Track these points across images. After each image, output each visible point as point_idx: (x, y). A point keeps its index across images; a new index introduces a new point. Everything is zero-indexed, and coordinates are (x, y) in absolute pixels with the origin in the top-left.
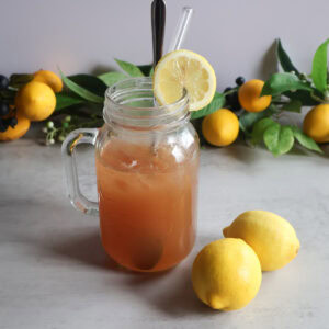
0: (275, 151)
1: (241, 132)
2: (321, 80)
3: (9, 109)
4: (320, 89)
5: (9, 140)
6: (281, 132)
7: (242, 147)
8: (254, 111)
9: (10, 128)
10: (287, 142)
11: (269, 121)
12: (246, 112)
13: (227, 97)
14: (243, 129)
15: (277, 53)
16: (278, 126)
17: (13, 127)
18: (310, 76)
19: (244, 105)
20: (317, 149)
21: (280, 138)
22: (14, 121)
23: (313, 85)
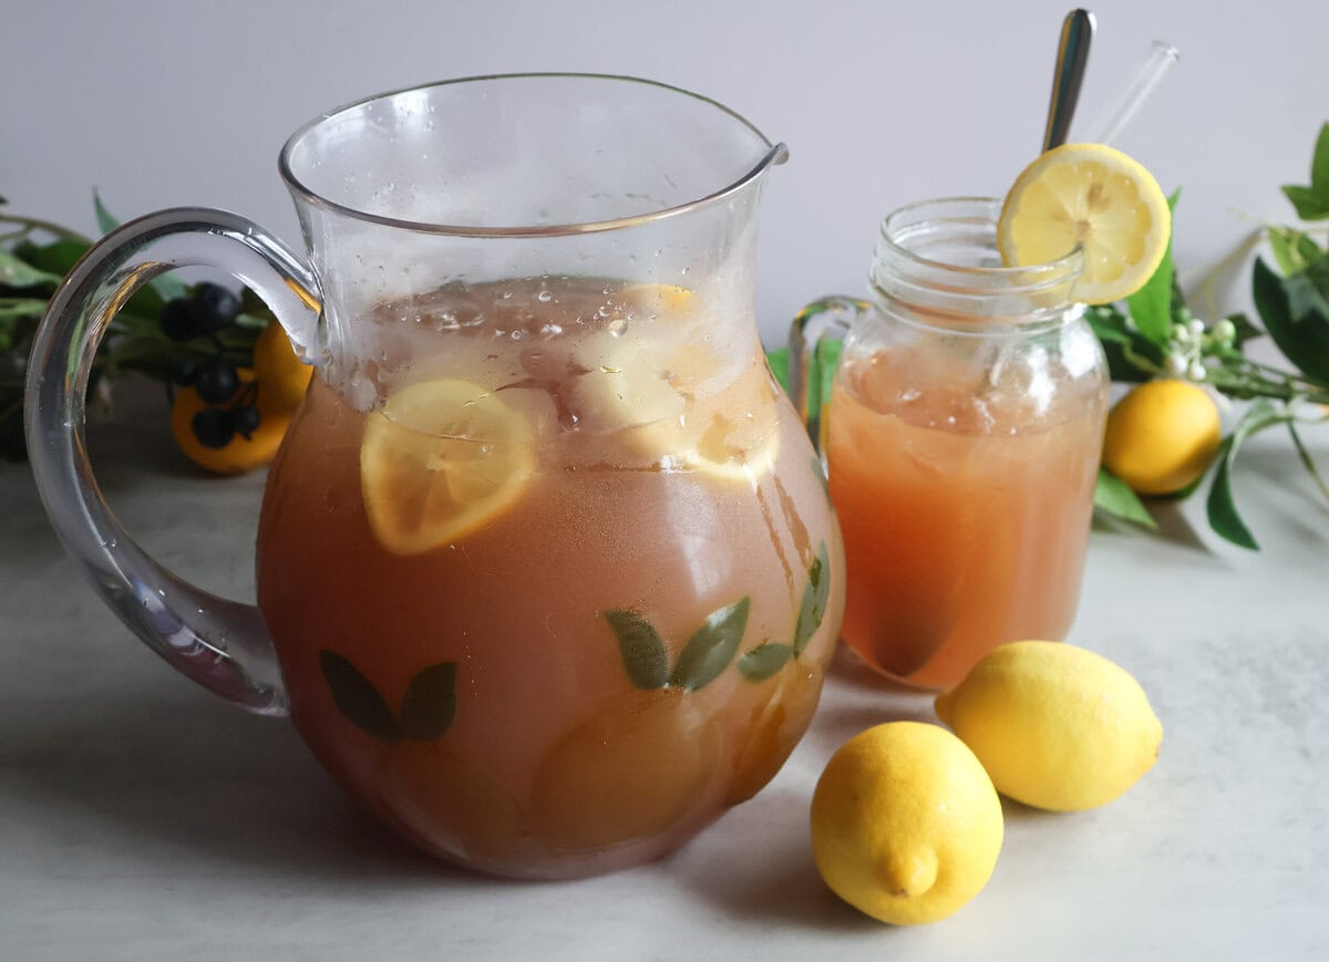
2: (1154, 310)
3: (236, 380)
4: (1150, 335)
9: (238, 440)
17: (248, 437)
20: (1139, 513)
22: (251, 417)
23: (1130, 322)
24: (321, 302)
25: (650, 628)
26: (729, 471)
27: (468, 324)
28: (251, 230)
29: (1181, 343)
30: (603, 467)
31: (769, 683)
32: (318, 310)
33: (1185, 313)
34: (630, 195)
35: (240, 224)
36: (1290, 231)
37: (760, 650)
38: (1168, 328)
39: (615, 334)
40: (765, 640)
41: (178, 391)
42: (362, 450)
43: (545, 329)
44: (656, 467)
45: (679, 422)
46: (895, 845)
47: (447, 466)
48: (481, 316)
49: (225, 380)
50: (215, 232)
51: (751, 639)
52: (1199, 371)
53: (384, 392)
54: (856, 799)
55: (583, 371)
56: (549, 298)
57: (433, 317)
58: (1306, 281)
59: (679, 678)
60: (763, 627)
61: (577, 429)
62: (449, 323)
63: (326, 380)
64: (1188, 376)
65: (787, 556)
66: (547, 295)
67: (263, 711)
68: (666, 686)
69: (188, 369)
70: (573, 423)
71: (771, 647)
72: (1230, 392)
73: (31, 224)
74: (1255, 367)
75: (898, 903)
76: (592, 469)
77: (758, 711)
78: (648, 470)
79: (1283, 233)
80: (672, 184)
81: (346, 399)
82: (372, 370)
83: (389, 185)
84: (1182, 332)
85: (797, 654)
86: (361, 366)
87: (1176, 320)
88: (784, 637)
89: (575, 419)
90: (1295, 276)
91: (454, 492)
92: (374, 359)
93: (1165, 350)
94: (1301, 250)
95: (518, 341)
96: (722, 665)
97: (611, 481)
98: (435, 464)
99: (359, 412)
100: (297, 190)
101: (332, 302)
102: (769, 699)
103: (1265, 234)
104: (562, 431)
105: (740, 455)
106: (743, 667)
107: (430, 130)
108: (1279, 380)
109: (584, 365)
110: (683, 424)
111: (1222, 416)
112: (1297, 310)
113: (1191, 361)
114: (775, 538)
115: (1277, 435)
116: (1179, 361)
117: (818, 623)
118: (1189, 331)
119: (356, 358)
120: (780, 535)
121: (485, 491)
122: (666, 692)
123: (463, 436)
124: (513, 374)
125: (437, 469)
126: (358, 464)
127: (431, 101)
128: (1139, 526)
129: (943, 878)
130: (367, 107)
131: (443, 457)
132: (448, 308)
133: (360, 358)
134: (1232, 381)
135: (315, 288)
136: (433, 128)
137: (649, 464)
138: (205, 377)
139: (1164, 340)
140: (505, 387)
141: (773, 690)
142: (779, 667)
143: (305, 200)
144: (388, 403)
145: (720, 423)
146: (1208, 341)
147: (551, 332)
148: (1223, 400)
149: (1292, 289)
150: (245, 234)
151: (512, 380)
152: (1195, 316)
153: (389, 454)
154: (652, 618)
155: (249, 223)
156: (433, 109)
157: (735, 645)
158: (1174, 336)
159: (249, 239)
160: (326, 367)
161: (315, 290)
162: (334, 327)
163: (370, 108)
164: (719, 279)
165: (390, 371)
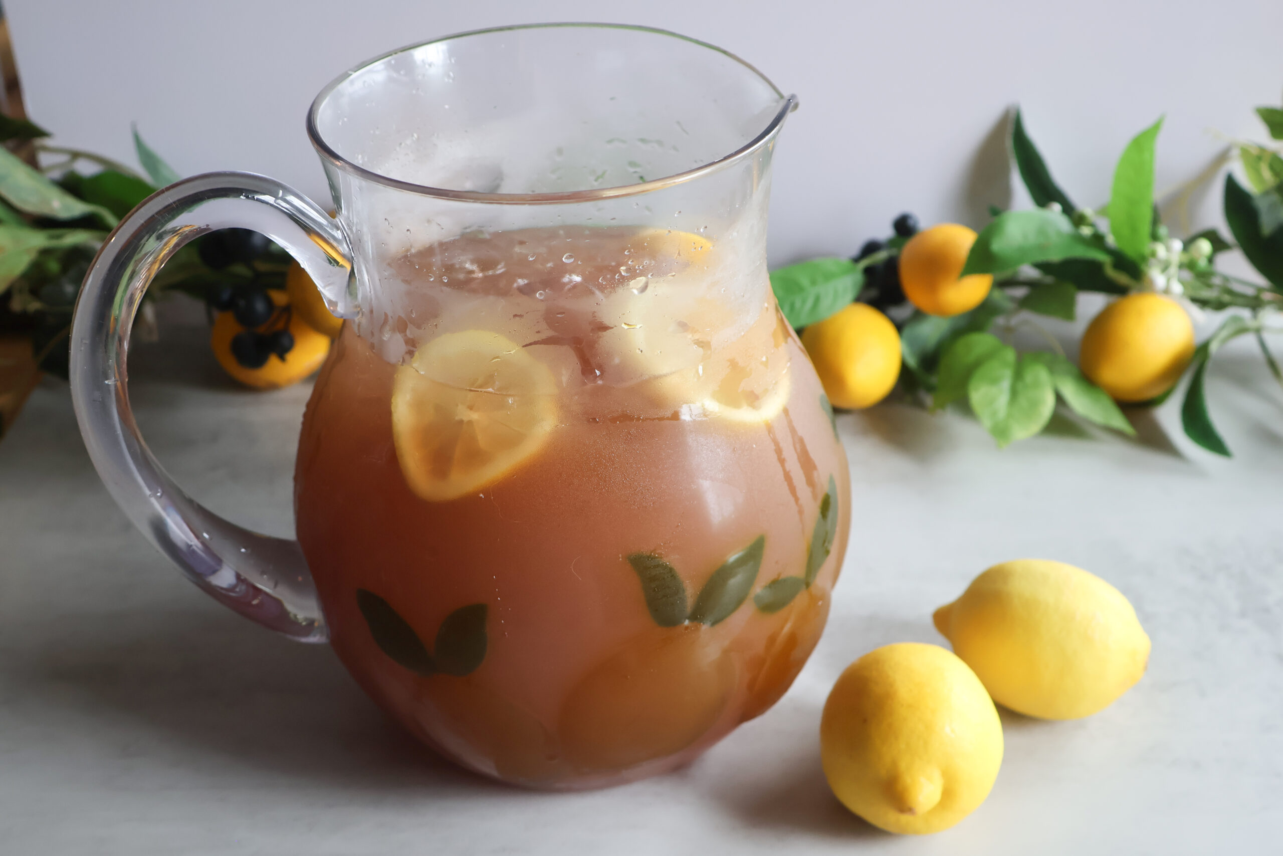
0: (1000, 432)
1: (905, 372)
2: (1134, 230)
3: (270, 303)
4: (1130, 251)
5: (273, 387)
6: (1018, 374)
7: (907, 412)
8: (941, 312)
9: (273, 362)
10: (1034, 405)
11: (982, 342)
12: (919, 315)
13: (869, 271)
14: (912, 362)
15: (1009, 143)
16: (1010, 355)
17: (282, 357)
18: (1103, 211)
19: (916, 294)
20: (1118, 421)
21: (1014, 393)
22: (285, 341)
23: (1111, 240)
24: (351, 260)
25: (671, 570)
26: (746, 416)
27: (490, 273)
28: (281, 192)
29: (1160, 261)
30: (626, 418)
31: (783, 612)
32: (349, 268)
33: (1163, 231)
34: (643, 140)
35: (271, 187)
36: (1262, 149)
37: (775, 584)
38: (1147, 246)
39: (635, 292)
40: (779, 575)
41: (217, 314)
42: (393, 400)
43: (566, 279)
44: (676, 416)
45: (698, 369)
46: (903, 765)
47: (474, 416)
48: (502, 264)
49: (260, 306)
50: (247, 197)
51: (766, 574)
52: (1177, 288)
53: (412, 347)
54: (865, 721)
55: (605, 328)
56: (572, 260)
57: (457, 266)
58: (1275, 197)
59: (698, 615)
60: (777, 562)
61: (600, 382)
62: (472, 272)
63: (357, 331)
64: (1167, 291)
65: (799, 494)
66: (571, 257)
67: (304, 640)
68: (687, 622)
69: (226, 296)
70: (596, 377)
71: (785, 581)
72: (1203, 303)
73: (76, 155)
74: (1226, 279)
75: (905, 818)
76: (614, 420)
77: (772, 640)
78: (668, 419)
79: (1255, 152)
80: (684, 131)
81: (377, 349)
82: (401, 326)
83: (413, 136)
84: (1161, 250)
85: (808, 585)
86: (390, 321)
87: (1155, 237)
88: (795, 570)
89: (598, 373)
90: (1266, 193)
91: (482, 441)
92: (403, 316)
93: (1143, 267)
94: (1272, 168)
95: (542, 301)
96: (739, 602)
97: (633, 431)
98: (464, 414)
99: (389, 363)
100: (327, 155)
101: (361, 260)
102: (782, 628)
103: (1235, 153)
104: (585, 384)
105: (753, 399)
106: (757, 599)
107: (451, 81)
108: (1250, 292)
109: (607, 322)
110: (701, 372)
111: (1196, 327)
112: (1267, 225)
113: (1168, 280)
114: (788, 477)
115: (1247, 343)
116: (1158, 278)
117: (827, 552)
118: (1168, 249)
119: (386, 315)
120: (792, 474)
121: (511, 441)
122: (687, 628)
123: (490, 390)
124: (538, 332)
125: (465, 419)
126: (389, 414)
127: (451, 53)
128: (1118, 433)
129: (948, 795)
130: (389, 61)
131: (471, 408)
132: (471, 257)
133: (390, 314)
134: (1206, 294)
135: (345, 245)
136: (453, 79)
137: (669, 414)
138: (242, 303)
139: (1144, 258)
140: (530, 344)
141: (786, 621)
142: (792, 596)
143: (333, 164)
144: (417, 354)
145: (736, 370)
146: (1185, 258)
147: (571, 281)
148: (1195, 310)
149: (1262, 205)
150: (276, 197)
151: (537, 338)
152: (1172, 235)
153: (419, 405)
154: (672, 560)
155: (279, 186)
156: (453, 61)
157: (750, 582)
158: (1153, 254)
159: (280, 201)
160: (357, 319)
161: (344, 248)
162: (363, 284)
163: (393, 62)
164: (735, 234)
165: (419, 327)
